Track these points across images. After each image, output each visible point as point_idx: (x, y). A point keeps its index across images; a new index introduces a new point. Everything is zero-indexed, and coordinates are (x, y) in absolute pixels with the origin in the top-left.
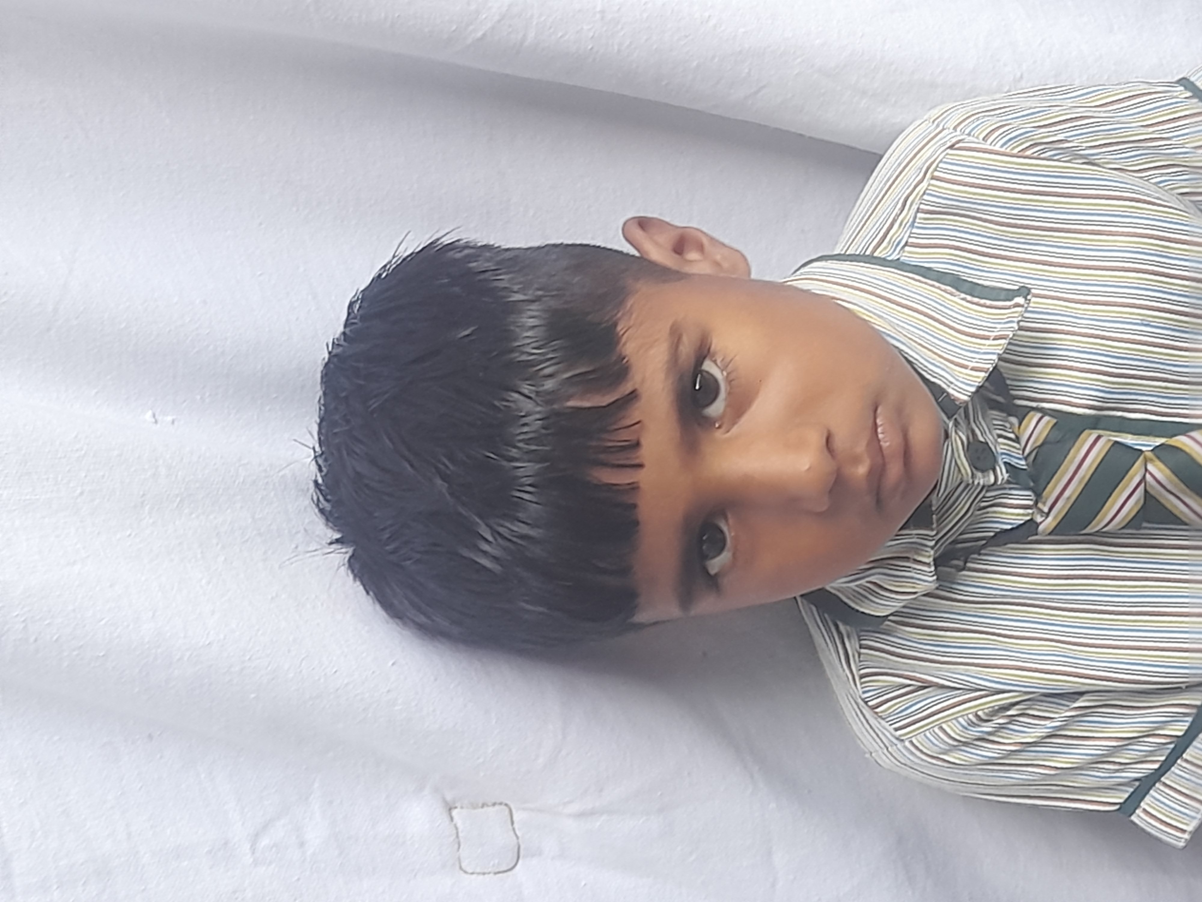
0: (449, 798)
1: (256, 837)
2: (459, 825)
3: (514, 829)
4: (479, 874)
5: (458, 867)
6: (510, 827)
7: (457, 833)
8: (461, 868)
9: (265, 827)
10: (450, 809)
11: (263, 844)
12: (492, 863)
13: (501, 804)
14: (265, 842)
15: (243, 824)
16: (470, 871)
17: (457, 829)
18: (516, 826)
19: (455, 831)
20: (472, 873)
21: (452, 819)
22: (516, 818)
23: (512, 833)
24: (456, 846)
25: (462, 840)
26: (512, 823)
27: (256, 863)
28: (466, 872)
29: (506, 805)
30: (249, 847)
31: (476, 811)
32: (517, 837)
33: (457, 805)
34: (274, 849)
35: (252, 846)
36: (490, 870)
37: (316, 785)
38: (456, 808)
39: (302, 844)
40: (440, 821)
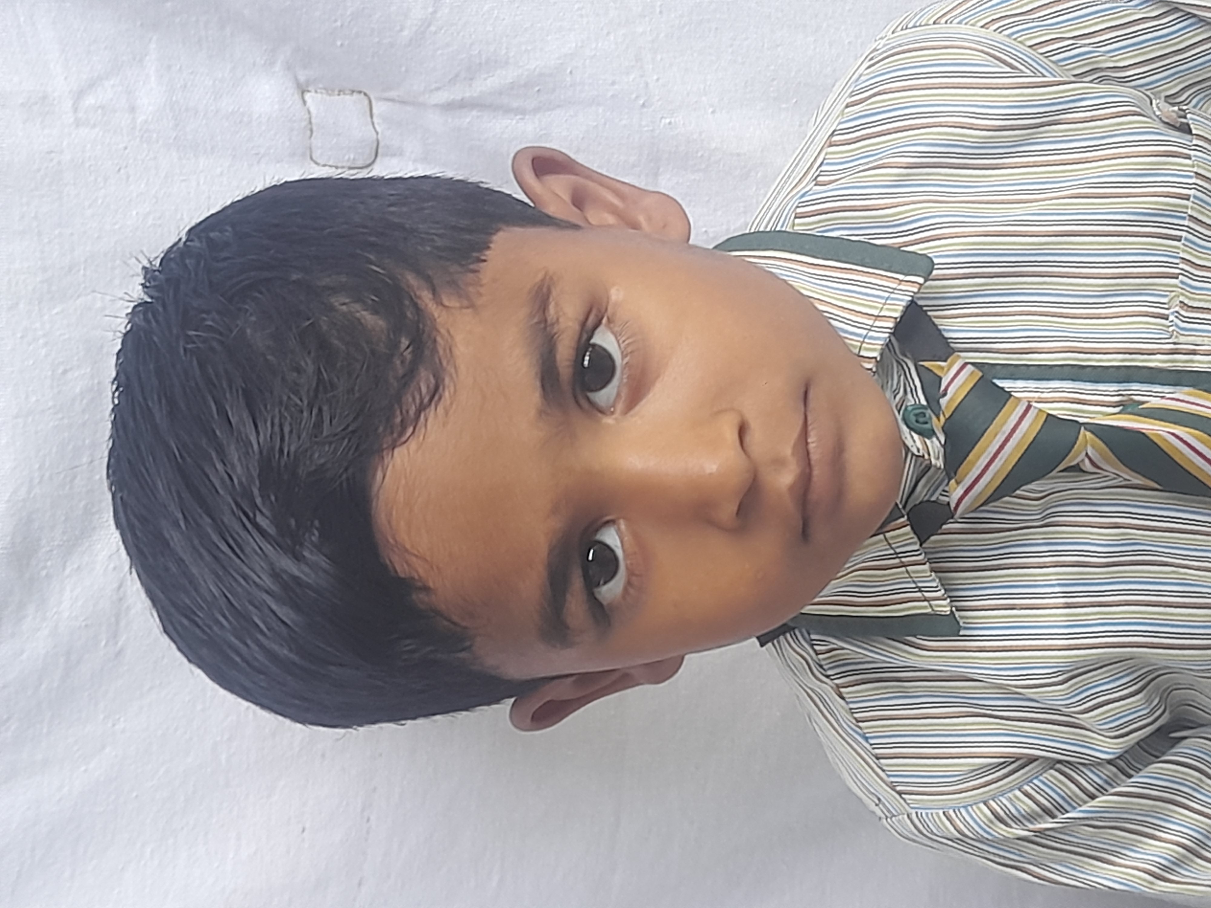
0: (302, 78)
1: (80, 95)
2: (312, 110)
3: (373, 124)
4: (331, 166)
5: (309, 158)
6: (369, 119)
7: (310, 118)
8: (311, 158)
9: (92, 85)
10: (303, 93)
11: (87, 102)
12: (347, 157)
13: (360, 92)
14: (90, 100)
15: (66, 78)
16: (322, 163)
17: (309, 112)
18: (375, 120)
19: (307, 116)
20: (324, 166)
21: (304, 102)
22: (375, 111)
23: (371, 127)
24: (308, 132)
25: (314, 129)
26: (372, 116)
27: (78, 123)
28: (317, 163)
29: (365, 94)
30: (70, 105)
31: (332, 98)
32: (377, 133)
33: (310, 89)
34: (100, 111)
35: (74, 104)
36: (344, 164)
37: (153, 46)
38: (309, 91)
39: (132, 109)
40: (290, 103)
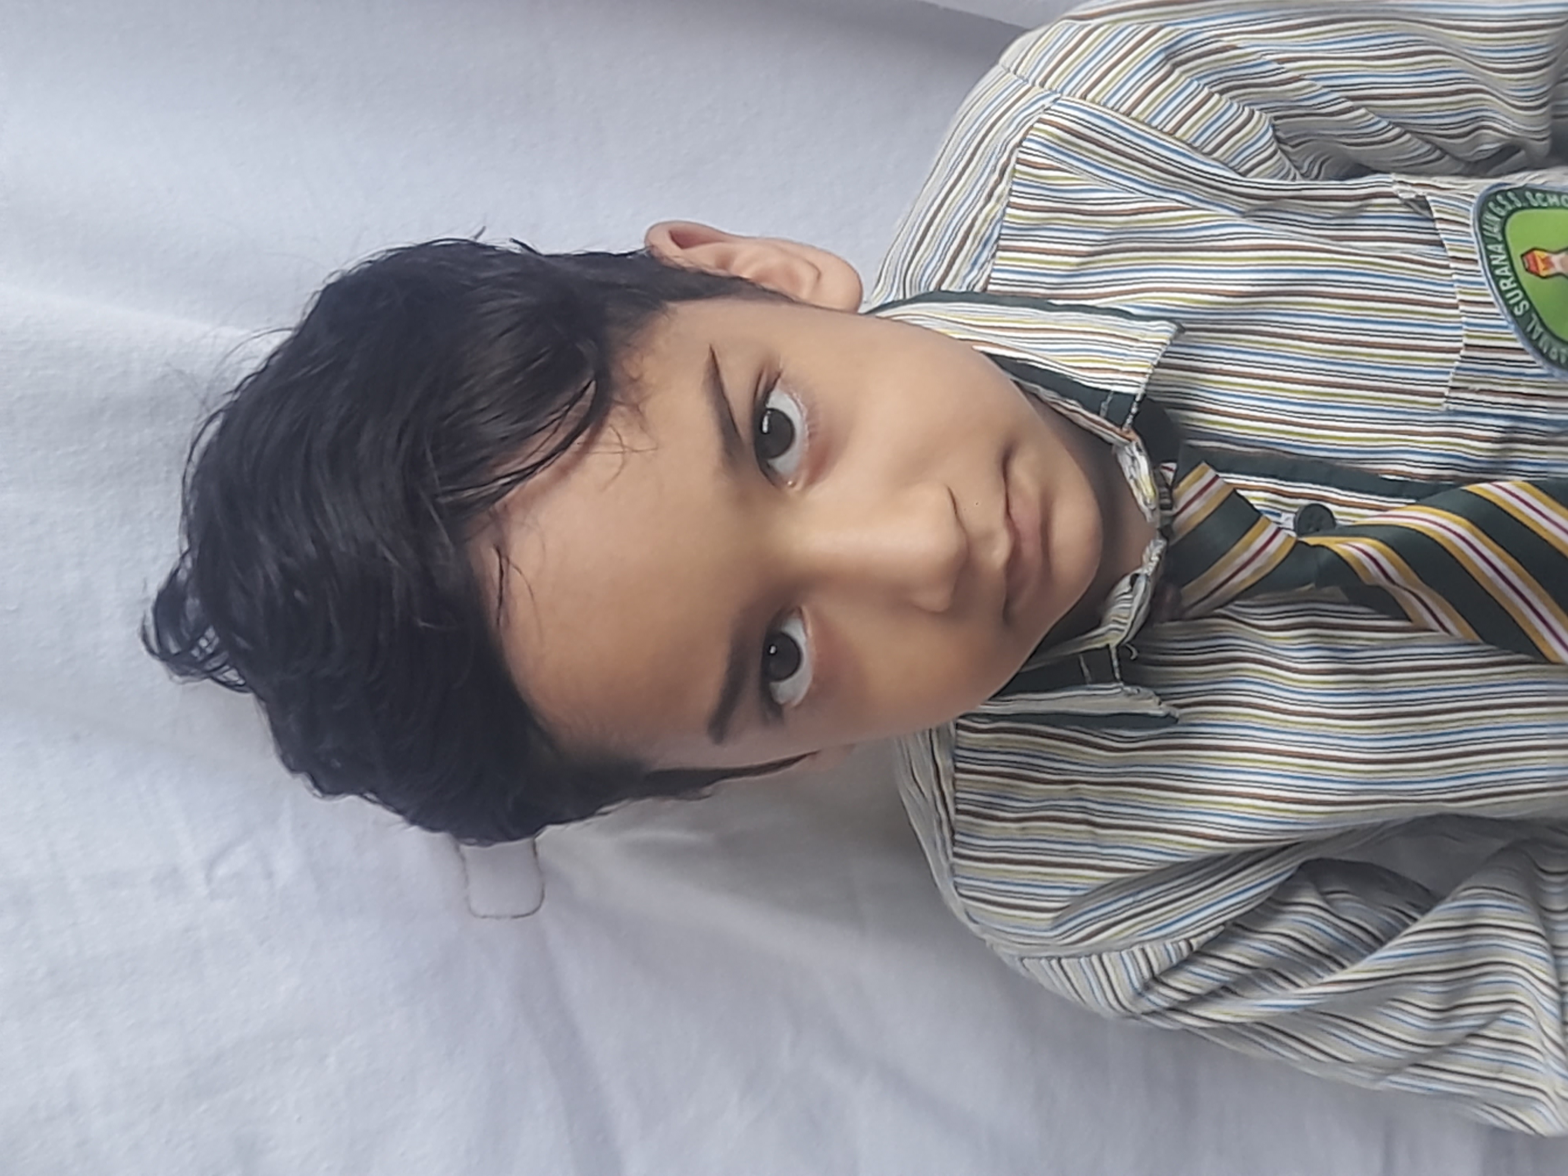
1: (211, 864)
4: (491, 917)
14: (222, 871)
15: (195, 849)
16: (482, 913)
20: (484, 917)
27: (212, 896)
28: (475, 915)
30: (203, 876)
34: (234, 879)
35: (206, 875)
39: (270, 875)
